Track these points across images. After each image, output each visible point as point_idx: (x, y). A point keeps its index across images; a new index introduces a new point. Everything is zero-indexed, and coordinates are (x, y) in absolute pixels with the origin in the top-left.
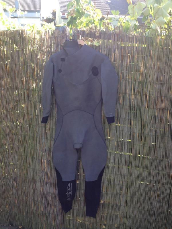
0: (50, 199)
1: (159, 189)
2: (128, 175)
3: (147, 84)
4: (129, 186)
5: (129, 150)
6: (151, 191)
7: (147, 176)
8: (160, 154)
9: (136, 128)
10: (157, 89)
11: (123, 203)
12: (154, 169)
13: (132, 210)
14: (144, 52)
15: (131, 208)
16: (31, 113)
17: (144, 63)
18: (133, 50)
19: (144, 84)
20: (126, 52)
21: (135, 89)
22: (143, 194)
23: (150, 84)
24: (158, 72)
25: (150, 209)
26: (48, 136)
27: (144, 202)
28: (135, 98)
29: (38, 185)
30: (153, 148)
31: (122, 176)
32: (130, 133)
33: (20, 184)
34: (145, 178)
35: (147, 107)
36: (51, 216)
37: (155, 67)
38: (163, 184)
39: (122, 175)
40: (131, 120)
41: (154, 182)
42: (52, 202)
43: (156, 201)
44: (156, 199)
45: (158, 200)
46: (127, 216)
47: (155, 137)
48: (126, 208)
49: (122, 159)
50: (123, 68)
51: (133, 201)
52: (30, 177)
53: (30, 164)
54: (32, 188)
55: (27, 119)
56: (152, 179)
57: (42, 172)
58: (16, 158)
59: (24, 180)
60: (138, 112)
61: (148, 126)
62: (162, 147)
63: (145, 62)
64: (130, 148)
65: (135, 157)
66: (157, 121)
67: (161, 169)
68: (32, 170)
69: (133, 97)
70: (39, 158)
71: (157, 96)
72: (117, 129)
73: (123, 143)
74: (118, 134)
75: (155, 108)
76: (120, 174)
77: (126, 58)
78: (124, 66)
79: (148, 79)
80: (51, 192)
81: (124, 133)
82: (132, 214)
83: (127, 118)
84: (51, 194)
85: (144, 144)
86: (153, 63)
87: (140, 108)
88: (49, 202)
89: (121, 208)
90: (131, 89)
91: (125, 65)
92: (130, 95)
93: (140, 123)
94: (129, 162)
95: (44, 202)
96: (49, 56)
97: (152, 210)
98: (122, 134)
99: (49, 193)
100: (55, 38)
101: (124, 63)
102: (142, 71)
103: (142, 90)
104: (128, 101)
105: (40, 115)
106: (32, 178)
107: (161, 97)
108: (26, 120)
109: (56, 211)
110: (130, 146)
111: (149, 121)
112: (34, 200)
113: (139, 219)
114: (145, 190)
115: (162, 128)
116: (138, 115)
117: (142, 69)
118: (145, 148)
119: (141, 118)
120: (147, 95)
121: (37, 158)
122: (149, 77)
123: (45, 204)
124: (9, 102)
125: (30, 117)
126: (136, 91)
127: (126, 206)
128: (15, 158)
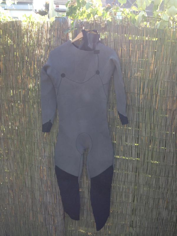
0: (50, 209)
1: (167, 197)
2: (135, 182)
3: (158, 82)
4: (136, 193)
5: (137, 156)
6: (159, 199)
7: (156, 183)
8: (170, 160)
9: (145, 132)
10: (169, 88)
11: (129, 211)
12: (163, 175)
13: (139, 219)
14: (155, 47)
15: (138, 217)
16: (28, 115)
17: (154, 59)
18: (143, 44)
19: (155, 82)
20: (134, 46)
21: (144, 88)
22: (151, 202)
23: (161, 83)
24: (170, 69)
25: (158, 218)
26: (48, 141)
27: (152, 211)
28: (144, 98)
29: (37, 194)
30: (163, 153)
31: (129, 184)
32: (138, 136)
33: (17, 193)
34: (154, 185)
35: (157, 109)
36: (52, 228)
37: (167, 64)
38: (172, 191)
39: (129, 181)
40: (139, 122)
41: (163, 189)
42: (53, 213)
43: (164, 209)
44: (165, 207)
45: (167, 208)
46: (133, 225)
47: (165, 141)
48: (133, 217)
49: (129, 164)
50: (131, 64)
51: (140, 210)
52: (27, 185)
53: (28, 171)
54: (30, 197)
55: (24, 122)
56: (161, 187)
57: (41, 180)
58: (12, 165)
59: (21, 189)
60: (147, 113)
61: (158, 129)
62: (173, 151)
63: (156, 57)
64: (138, 153)
65: (143, 163)
66: (168, 123)
67: (170, 175)
68: (29, 177)
69: (142, 97)
70: (38, 165)
71: (168, 96)
72: (124, 132)
73: (130, 148)
74: (125, 137)
75: (166, 110)
76: (126, 181)
77: (135, 54)
78: (132, 62)
79: (159, 76)
80: (51, 202)
81: (131, 137)
82: (139, 223)
83: (135, 120)
84: (51, 204)
85: (153, 148)
86: (165, 59)
87: (150, 109)
88: (50, 213)
89: (127, 217)
90: (140, 88)
91: (134, 61)
92: (139, 94)
93: (149, 125)
94: (137, 168)
95: (43, 213)
96: (48, 50)
97: (160, 219)
98: (129, 138)
99: (50, 202)
100: (55, 30)
101: (132, 59)
102: (152, 68)
103: (152, 90)
104: (136, 101)
105: (39, 118)
106: (30, 187)
107: (173, 97)
108: (22, 123)
109: (57, 222)
110: (138, 151)
111: (159, 124)
112: (33, 210)
113: (146, 229)
114: (153, 197)
115: (173, 131)
116: (146, 117)
117: (152, 65)
118: (154, 153)
119: (150, 121)
120: (158, 94)
121: (35, 166)
122: (160, 75)
123: (45, 214)
124: (3, 103)
125: (27, 120)
126: (145, 91)
127: (133, 214)
128: (10, 165)
